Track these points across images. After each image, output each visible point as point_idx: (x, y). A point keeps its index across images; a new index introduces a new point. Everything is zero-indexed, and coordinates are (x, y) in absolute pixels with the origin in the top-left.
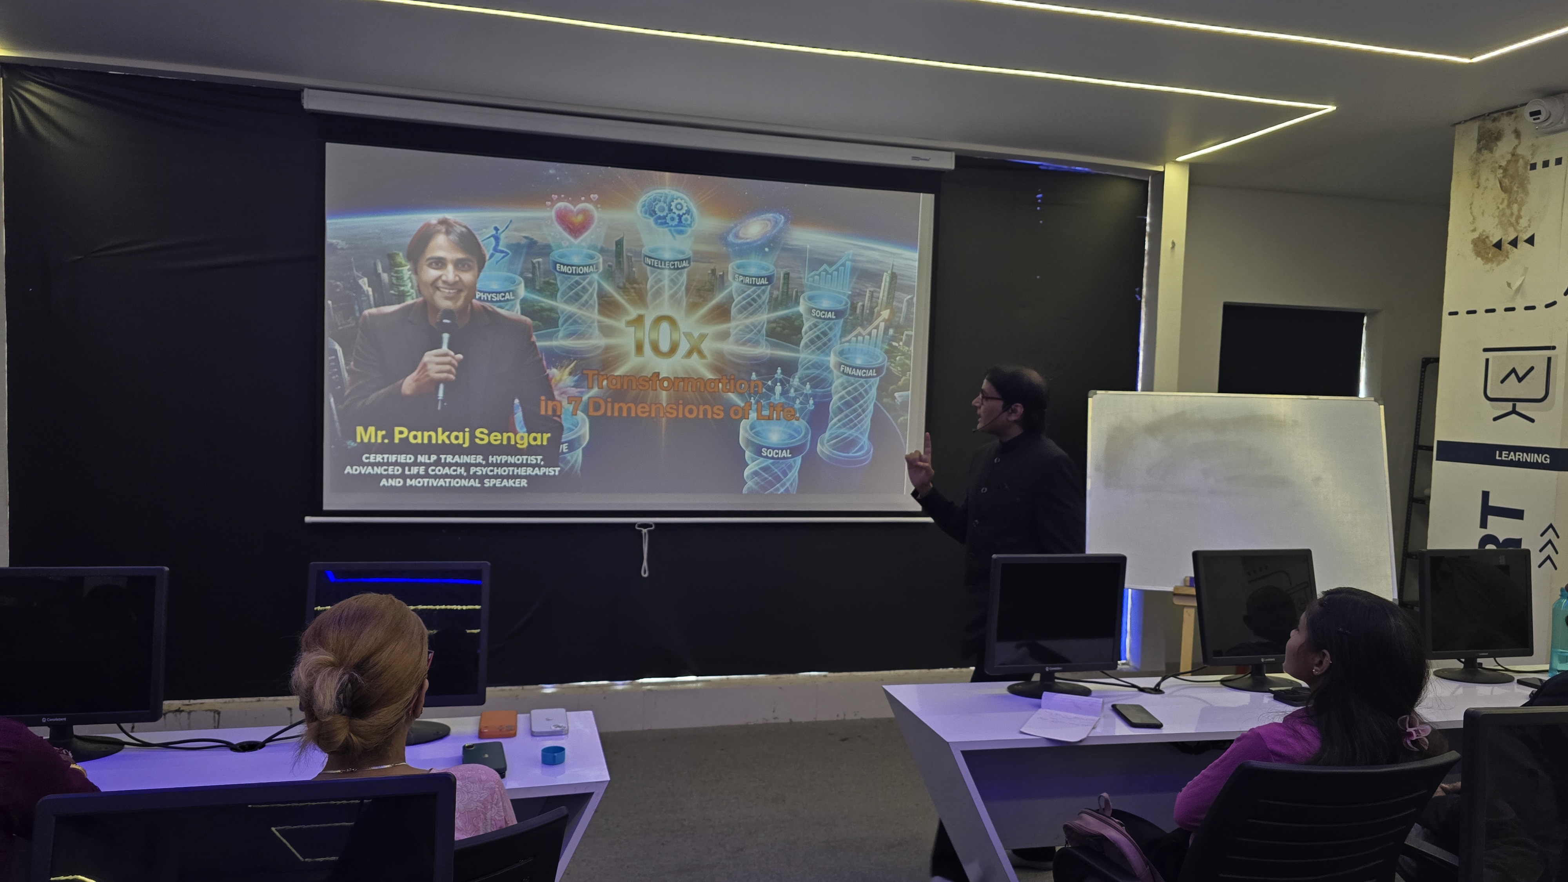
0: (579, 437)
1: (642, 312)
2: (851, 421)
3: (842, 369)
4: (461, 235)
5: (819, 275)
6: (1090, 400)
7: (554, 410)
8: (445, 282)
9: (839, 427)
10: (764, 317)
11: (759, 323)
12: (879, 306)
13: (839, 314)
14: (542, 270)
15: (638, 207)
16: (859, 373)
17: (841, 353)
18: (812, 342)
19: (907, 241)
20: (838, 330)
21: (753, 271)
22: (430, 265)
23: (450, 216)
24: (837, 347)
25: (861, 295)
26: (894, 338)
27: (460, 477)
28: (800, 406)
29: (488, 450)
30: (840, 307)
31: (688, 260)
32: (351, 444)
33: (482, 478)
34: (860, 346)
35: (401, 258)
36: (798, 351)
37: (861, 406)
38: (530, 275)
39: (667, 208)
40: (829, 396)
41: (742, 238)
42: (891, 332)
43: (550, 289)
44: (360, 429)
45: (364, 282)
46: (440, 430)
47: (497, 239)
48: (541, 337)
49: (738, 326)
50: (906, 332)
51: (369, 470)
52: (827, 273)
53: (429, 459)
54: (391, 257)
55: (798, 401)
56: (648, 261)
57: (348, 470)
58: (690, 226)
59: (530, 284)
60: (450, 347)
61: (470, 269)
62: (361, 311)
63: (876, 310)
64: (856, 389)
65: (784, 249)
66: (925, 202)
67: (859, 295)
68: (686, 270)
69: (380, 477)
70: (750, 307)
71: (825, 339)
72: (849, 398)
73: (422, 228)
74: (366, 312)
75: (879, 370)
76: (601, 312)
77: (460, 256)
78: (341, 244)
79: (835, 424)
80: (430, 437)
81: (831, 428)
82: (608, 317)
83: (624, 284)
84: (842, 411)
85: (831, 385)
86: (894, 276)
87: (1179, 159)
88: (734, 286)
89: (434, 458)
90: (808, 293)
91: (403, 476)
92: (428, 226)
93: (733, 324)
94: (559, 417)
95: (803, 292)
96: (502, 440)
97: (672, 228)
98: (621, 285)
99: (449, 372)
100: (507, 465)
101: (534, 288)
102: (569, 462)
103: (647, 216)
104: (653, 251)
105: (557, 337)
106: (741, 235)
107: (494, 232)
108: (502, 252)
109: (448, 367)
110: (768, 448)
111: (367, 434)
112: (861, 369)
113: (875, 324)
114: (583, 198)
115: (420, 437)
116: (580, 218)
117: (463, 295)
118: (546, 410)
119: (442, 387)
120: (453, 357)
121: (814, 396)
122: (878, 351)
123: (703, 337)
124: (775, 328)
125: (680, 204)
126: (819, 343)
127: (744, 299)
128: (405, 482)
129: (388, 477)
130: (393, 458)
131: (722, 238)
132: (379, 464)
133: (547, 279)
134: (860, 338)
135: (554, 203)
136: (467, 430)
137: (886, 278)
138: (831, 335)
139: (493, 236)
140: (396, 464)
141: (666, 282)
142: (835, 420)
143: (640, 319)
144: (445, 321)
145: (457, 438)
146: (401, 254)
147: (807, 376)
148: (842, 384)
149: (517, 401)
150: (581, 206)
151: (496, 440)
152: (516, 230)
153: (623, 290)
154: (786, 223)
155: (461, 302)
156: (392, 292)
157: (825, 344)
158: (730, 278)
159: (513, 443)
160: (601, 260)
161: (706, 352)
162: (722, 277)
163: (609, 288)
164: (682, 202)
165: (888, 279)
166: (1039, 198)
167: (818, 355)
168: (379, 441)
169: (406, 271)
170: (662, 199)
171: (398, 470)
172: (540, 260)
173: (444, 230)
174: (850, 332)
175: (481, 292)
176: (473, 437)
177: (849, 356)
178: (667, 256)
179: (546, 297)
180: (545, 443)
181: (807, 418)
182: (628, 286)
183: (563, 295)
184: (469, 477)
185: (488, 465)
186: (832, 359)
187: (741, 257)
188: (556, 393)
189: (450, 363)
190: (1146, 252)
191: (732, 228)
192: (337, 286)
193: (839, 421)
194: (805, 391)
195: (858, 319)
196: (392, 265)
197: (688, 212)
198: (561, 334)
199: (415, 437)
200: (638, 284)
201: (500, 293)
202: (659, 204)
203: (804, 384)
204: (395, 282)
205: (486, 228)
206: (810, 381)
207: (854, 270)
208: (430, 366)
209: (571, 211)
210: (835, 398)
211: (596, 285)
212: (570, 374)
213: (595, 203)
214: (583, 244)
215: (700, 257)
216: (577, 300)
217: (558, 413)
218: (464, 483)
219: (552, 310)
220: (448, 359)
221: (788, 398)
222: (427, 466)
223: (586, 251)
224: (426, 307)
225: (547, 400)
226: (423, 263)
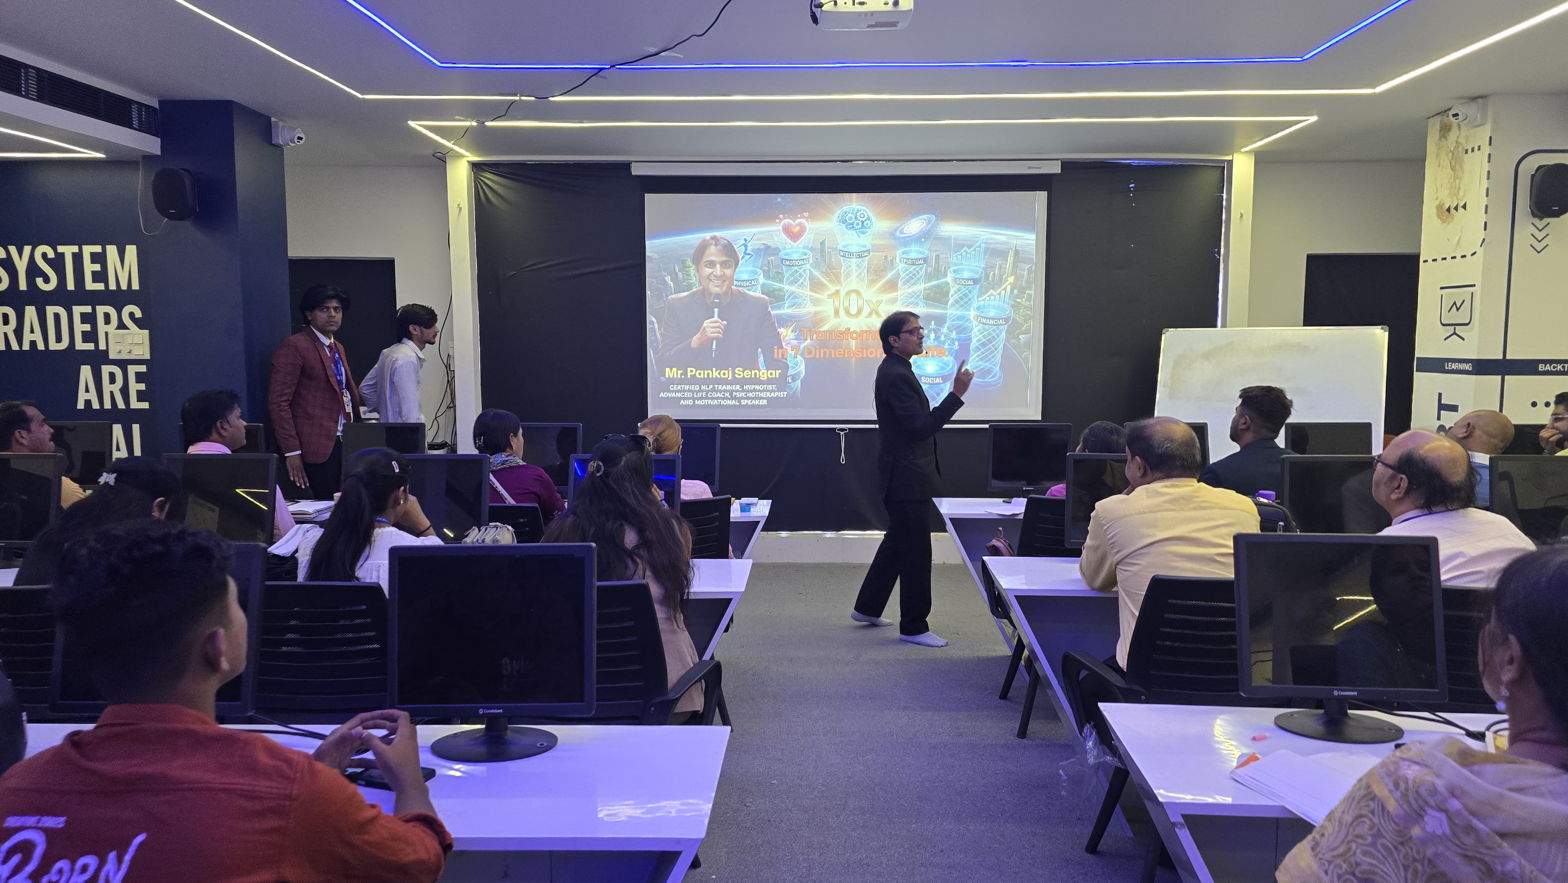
0: (799, 372)
1: (838, 288)
3: (979, 320)
4: (724, 245)
5: (961, 254)
6: (1163, 336)
7: (783, 355)
8: (715, 276)
10: (921, 287)
11: (918, 291)
12: (1006, 273)
13: (976, 281)
14: (774, 265)
15: (835, 217)
16: (992, 322)
17: (978, 308)
18: (957, 302)
19: (1026, 225)
20: (975, 292)
21: (913, 255)
22: (706, 266)
23: (717, 234)
24: (975, 305)
25: (993, 267)
26: (1018, 296)
27: (727, 398)
28: (948, 347)
29: (743, 382)
30: (976, 276)
31: (868, 251)
32: (662, 378)
33: (739, 399)
34: (992, 303)
35: (689, 263)
36: (947, 309)
38: (767, 268)
39: (854, 217)
40: (970, 339)
41: (905, 234)
42: (1016, 291)
43: (779, 276)
44: (668, 369)
45: (668, 279)
46: (714, 369)
47: (746, 246)
48: (773, 308)
49: (903, 293)
50: (1027, 292)
51: (673, 395)
52: (967, 253)
53: (708, 387)
54: (683, 262)
55: (947, 344)
56: (842, 254)
57: (662, 395)
58: (869, 228)
59: (767, 275)
60: (719, 317)
61: (730, 266)
62: (667, 297)
63: (1004, 277)
65: (935, 239)
66: (1041, 197)
67: (991, 267)
68: (867, 258)
69: (681, 399)
70: (911, 280)
71: (966, 299)
72: (984, 340)
73: (701, 242)
74: (670, 297)
75: (1006, 320)
76: (811, 290)
77: (724, 259)
78: (655, 256)
79: (975, 359)
80: (708, 374)
81: (972, 360)
82: (816, 292)
83: (826, 270)
84: (980, 350)
85: (971, 332)
86: (1017, 252)
87: (1243, 150)
88: (901, 266)
89: (711, 387)
90: (953, 268)
91: (694, 399)
92: (704, 240)
93: (900, 292)
94: (786, 359)
95: (949, 268)
97: (858, 231)
98: (824, 270)
99: (719, 332)
100: (755, 390)
101: (769, 277)
102: (793, 388)
103: (841, 224)
104: (844, 247)
105: (784, 307)
106: (905, 232)
107: (744, 242)
108: (749, 254)
109: (718, 329)
111: (671, 373)
112: (993, 319)
113: (1003, 287)
114: (799, 216)
115: (701, 374)
116: (797, 229)
117: (726, 283)
118: (778, 355)
119: (714, 342)
120: (721, 323)
121: (959, 340)
122: (1006, 306)
123: (879, 302)
124: (930, 293)
125: (862, 214)
126: (962, 303)
127: (907, 275)
128: (694, 402)
129: (684, 399)
130: (687, 387)
131: (892, 234)
132: (679, 391)
133: (777, 270)
134: (992, 298)
135: (781, 220)
136: (730, 369)
137: (1011, 253)
138: (970, 296)
139: (743, 244)
140: (689, 391)
141: (854, 267)
142: (975, 356)
143: (837, 293)
144: (715, 300)
146: (689, 260)
147: (953, 326)
148: (979, 330)
149: (760, 350)
150: (798, 221)
152: (758, 240)
153: (826, 274)
154: (936, 220)
155: (725, 288)
156: (685, 284)
157: (966, 303)
158: (898, 261)
159: (758, 376)
160: (811, 256)
161: (881, 313)
162: (892, 261)
163: (816, 273)
164: (864, 213)
165: (1013, 255)
166: (1132, 187)
167: (961, 311)
168: (679, 376)
169: (692, 270)
170: (851, 212)
171: (690, 395)
172: (773, 258)
173: (714, 243)
174: (985, 293)
175: (736, 281)
176: (734, 373)
178: (855, 249)
179: (777, 281)
180: (777, 376)
181: (954, 354)
182: (829, 271)
183: (787, 280)
184: (732, 398)
185: (743, 391)
186: (972, 313)
187: (905, 246)
188: (784, 344)
189: (719, 327)
190: (1223, 221)
191: (899, 227)
192: (653, 282)
194: (952, 336)
195: (990, 284)
196: (684, 267)
197: (868, 219)
198: (786, 305)
199: (700, 374)
200: (836, 269)
201: (748, 281)
202: (849, 215)
203: (951, 331)
204: (686, 277)
205: (739, 240)
206: (956, 329)
207: (986, 250)
208: (707, 329)
209: (791, 225)
210: (974, 340)
211: (808, 271)
212: (792, 332)
213: (807, 218)
214: (800, 246)
215: (876, 248)
216: (796, 283)
217: (785, 357)
218: (729, 402)
219: (780, 290)
220: (718, 324)
221: (939, 342)
222: (707, 392)
223: (801, 250)
224: (705, 292)
225: (778, 348)
226: (702, 264)
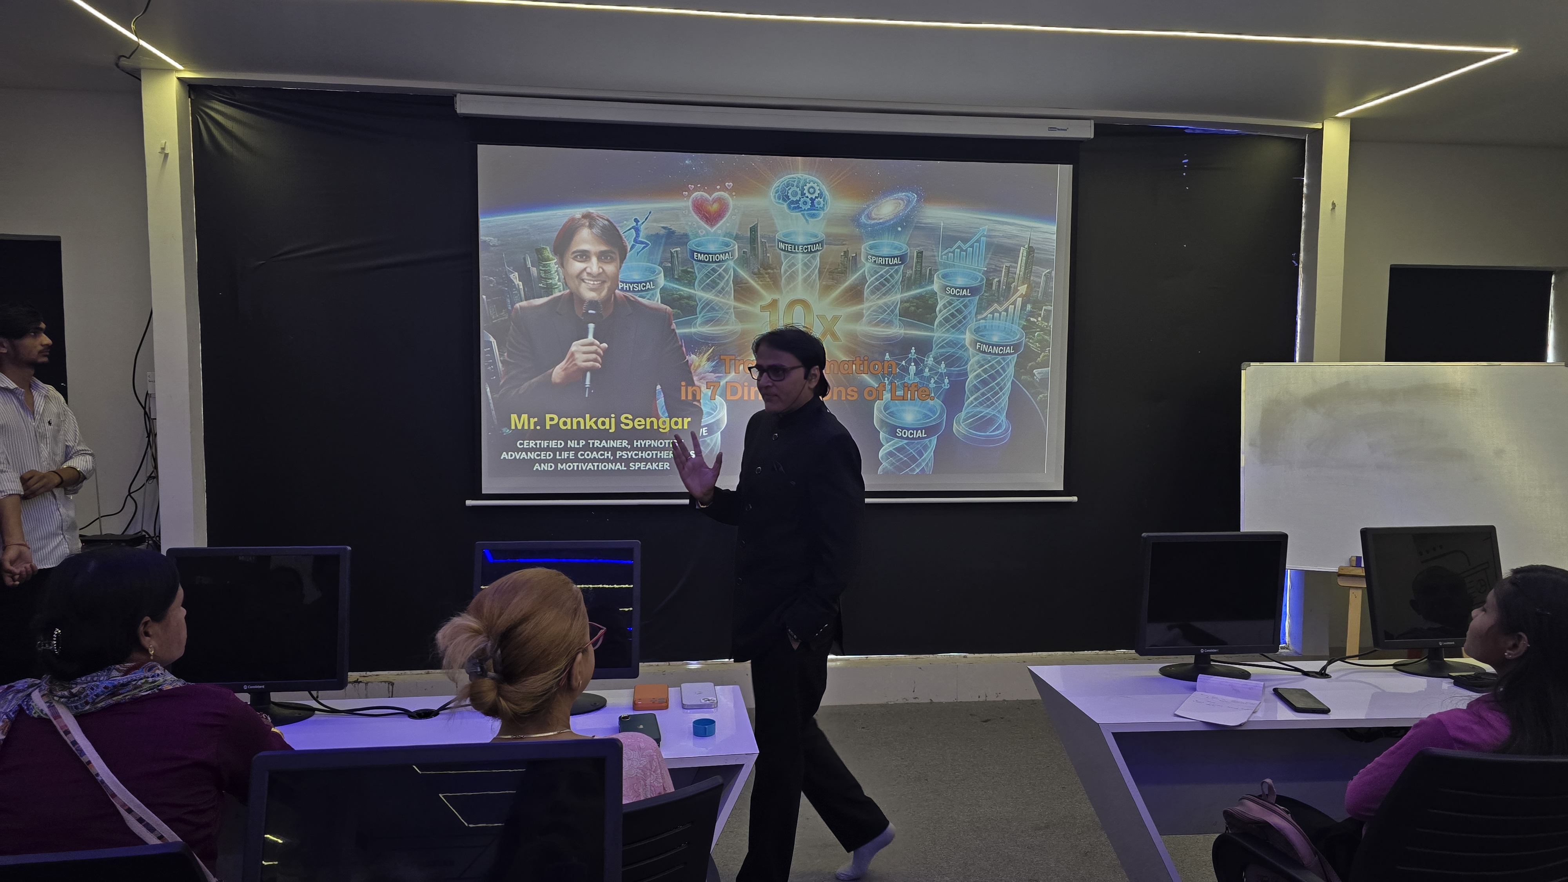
0: (718, 420)
1: (776, 297)
2: (988, 399)
3: (978, 346)
5: (953, 252)
6: (1243, 372)
8: (589, 274)
9: (975, 406)
10: (897, 297)
11: (893, 304)
12: (1016, 281)
13: (974, 291)
14: (680, 259)
15: (772, 193)
16: (996, 350)
17: (977, 330)
18: (946, 320)
19: (1044, 214)
20: (973, 308)
21: (885, 251)
22: (575, 258)
23: (593, 210)
24: (973, 325)
25: (997, 271)
26: (1032, 314)
27: (607, 460)
28: (935, 385)
29: (632, 435)
30: (975, 284)
31: (821, 243)
32: (506, 431)
33: (627, 461)
34: (996, 323)
36: (932, 330)
37: (997, 384)
38: (670, 265)
39: (799, 192)
40: (966, 374)
41: (874, 219)
42: (1029, 307)
43: (687, 278)
44: (514, 417)
45: (515, 277)
46: (588, 416)
47: (637, 230)
48: (680, 325)
49: (871, 307)
50: (1044, 307)
51: (524, 455)
52: (962, 250)
53: (578, 444)
54: (539, 251)
55: (932, 381)
56: (782, 246)
57: (504, 455)
58: (823, 209)
59: (669, 273)
60: (594, 337)
61: (612, 260)
62: (513, 304)
63: (1012, 286)
64: (992, 367)
65: (916, 228)
66: (1064, 173)
67: (995, 271)
68: (819, 253)
69: (533, 462)
70: (883, 286)
71: (960, 317)
72: (985, 376)
73: (567, 222)
74: (518, 305)
75: (1016, 347)
76: (736, 299)
77: (603, 248)
78: (494, 241)
79: (972, 403)
81: (968, 406)
82: (744, 302)
83: (759, 270)
84: (979, 390)
85: (966, 363)
86: (1031, 250)
87: (1340, 115)
88: (866, 267)
89: (582, 443)
90: (942, 271)
91: (554, 461)
92: (572, 220)
93: (866, 305)
94: (699, 401)
95: (936, 270)
96: (645, 425)
97: (805, 212)
98: (756, 270)
99: (595, 360)
100: (650, 448)
101: (673, 277)
102: (709, 444)
103: (781, 201)
104: (786, 235)
105: (696, 324)
106: (873, 216)
107: (635, 224)
108: (642, 243)
109: (594, 356)
110: (902, 428)
111: (520, 422)
112: (998, 346)
113: (1012, 300)
114: (718, 187)
116: (715, 207)
117: (606, 286)
118: (687, 396)
119: (588, 374)
120: (599, 347)
121: (949, 375)
122: (1015, 327)
123: (836, 318)
124: (909, 307)
125: (812, 187)
126: (954, 321)
127: (877, 280)
128: (556, 467)
129: (541, 462)
130: (545, 444)
131: (855, 220)
132: (532, 450)
133: (685, 268)
134: (997, 315)
135: (691, 193)
136: (613, 415)
137: (1023, 252)
138: (966, 312)
139: (633, 228)
140: (548, 449)
141: (800, 266)
142: (971, 399)
143: (774, 303)
144: (590, 312)
145: (603, 423)
146: (548, 249)
147: (941, 355)
148: (978, 362)
149: (659, 387)
150: (716, 194)
151: (639, 425)
152: (655, 221)
153: (757, 275)
154: (918, 201)
155: (604, 293)
156: (541, 285)
157: (960, 322)
158: (863, 260)
159: (656, 427)
160: (737, 246)
161: (839, 334)
162: (855, 258)
163: (743, 274)
164: (815, 185)
165: (1025, 254)
166: (1185, 163)
167: (953, 333)
168: (532, 427)
170: (795, 184)
171: (549, 455)
172: (679, 249)
173: (588, 224)
174: (986, 309)
175: (623, 282)
177: (986, 333)
178: (801, 240)
179: (684, 285)
180: (686, 427)
181: (942, 397)
182: (762, 271)
183: (700, 283)
184: (615, 461)
185: (633, 449)
186: (968, 337)
187: (874, 239)
188: (695, 378)
189: (596, 352)
190: (1303, 215)
191: (865, 209)
192: (491, 281)
193: (976, 399)
194: (940, 371)
195: (994, 295)
196: (540, 260)
197: (821, 195)
198: (699, 321)
200: (773, 269)
201: (641, 283)
202: (793, 189)
203: (939, 363)
204: (543, 275)
205: (627, 220)
206: (945, 360)
207: (989, 245)
208: (577, 356)
209: (707, 200)
210: (971, 376)
211: (731, 272)
212: (708, 360)
213: (730, 191)
214: (719, 232)
215: (833, 239)
216: (714, 288)
217: (698, 398)
218: (611, 466)
219: (690, 297)
220: (594, 348)
221: (922, 378)
222: (577, 450)
223: (721, 239)
224: (573, 298)
225: (686, 386)
226: (569, 256)
